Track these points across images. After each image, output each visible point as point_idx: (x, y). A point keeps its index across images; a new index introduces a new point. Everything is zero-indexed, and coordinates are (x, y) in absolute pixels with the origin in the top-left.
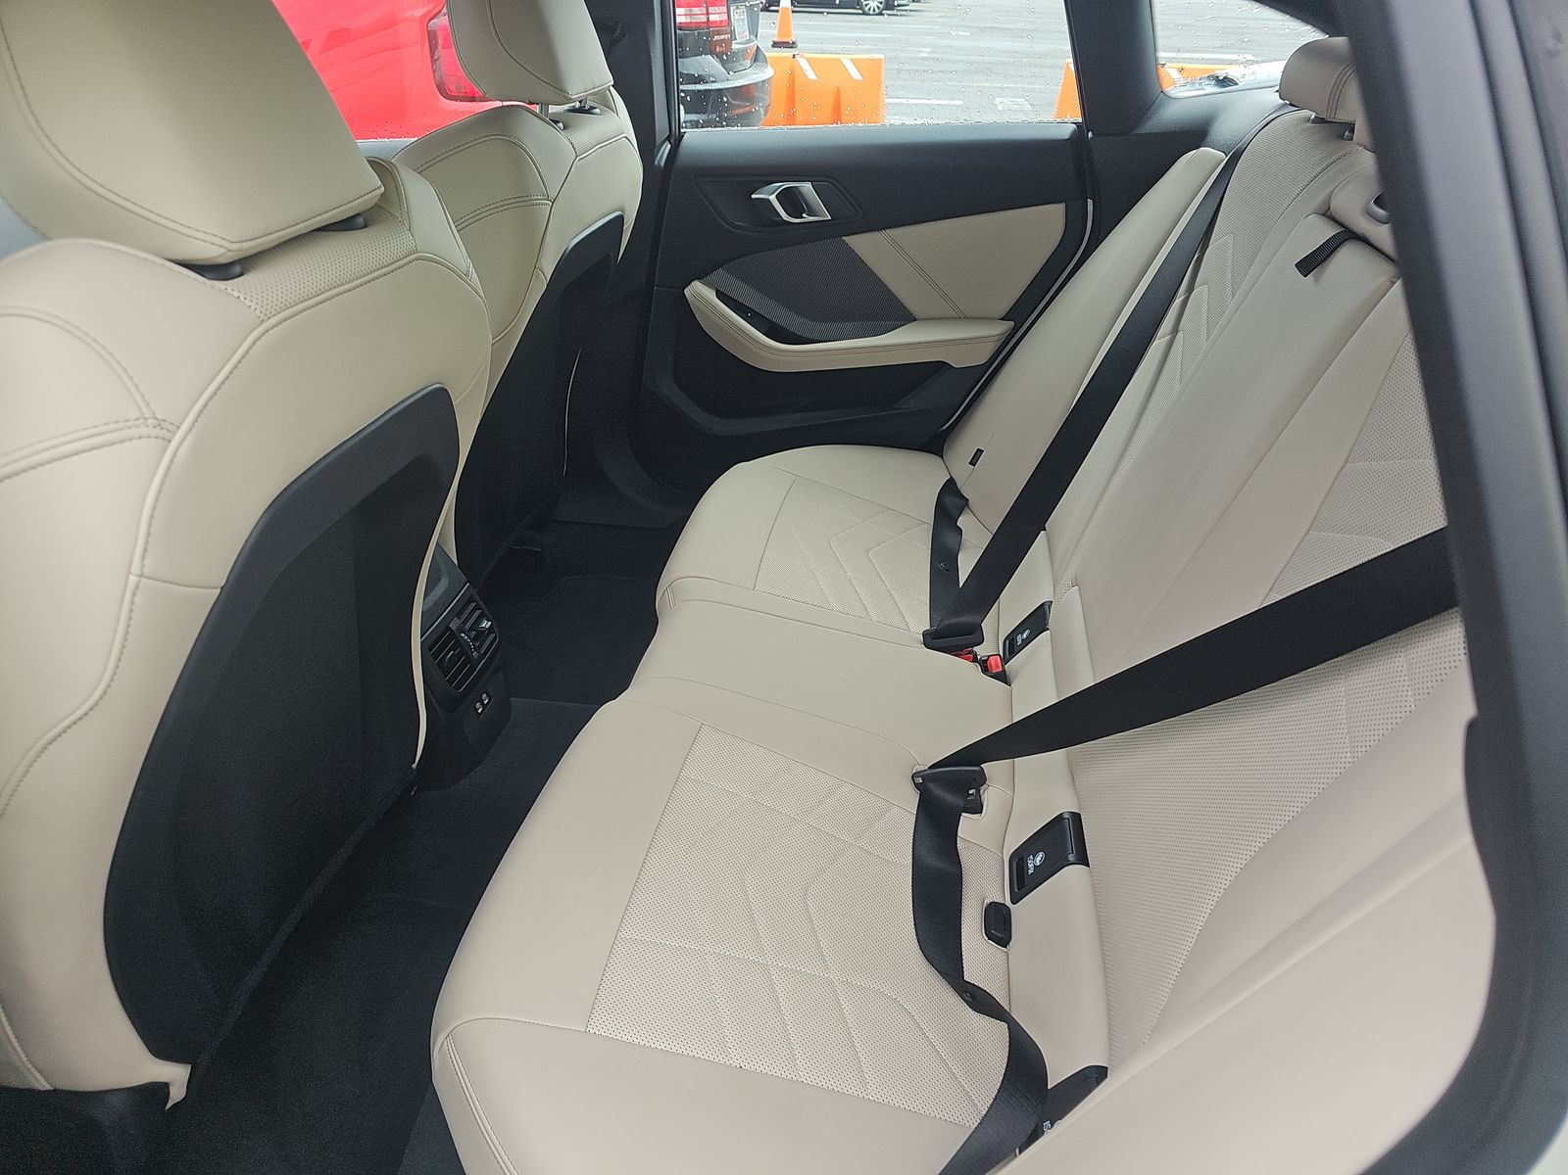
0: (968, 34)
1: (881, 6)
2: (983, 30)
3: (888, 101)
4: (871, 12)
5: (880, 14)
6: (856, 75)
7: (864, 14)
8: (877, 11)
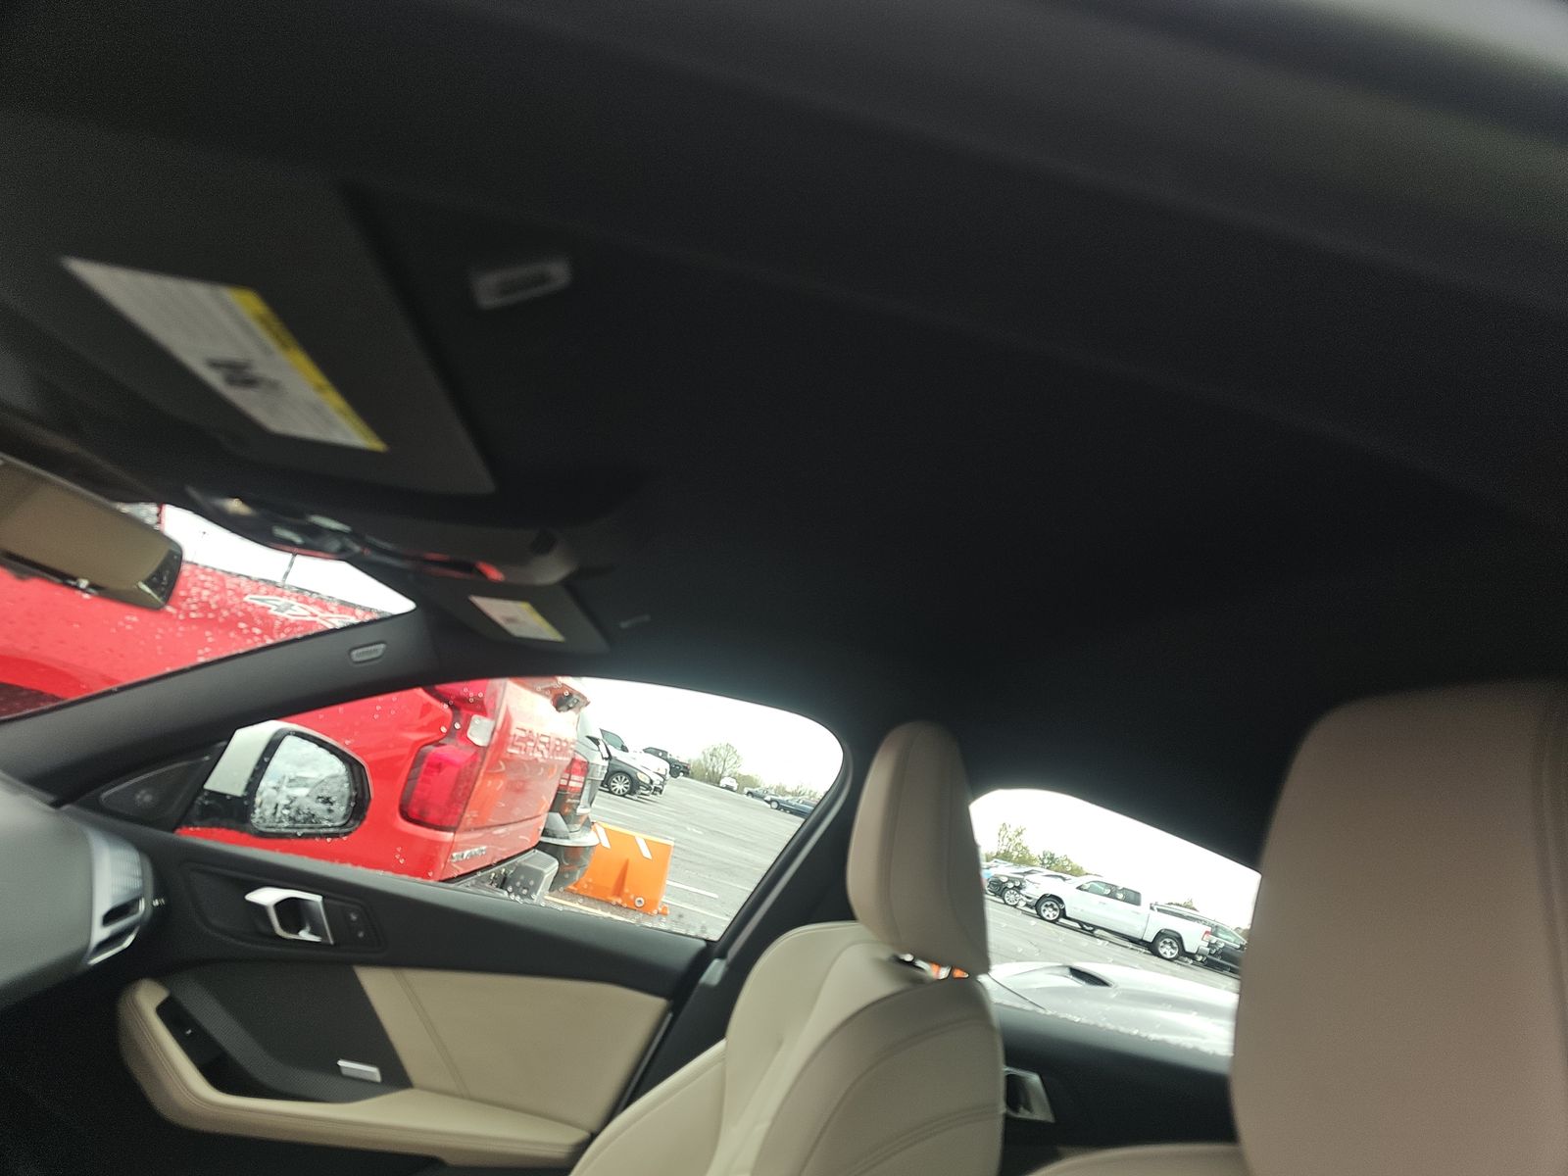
0: (700, 832)
1: (626, 790)
2: (713, 832)
3: (668, 882)
4: (616, 792)
5: (623, 796)
6: (647, 854)
7: (610, 792)
8: (622, 793)
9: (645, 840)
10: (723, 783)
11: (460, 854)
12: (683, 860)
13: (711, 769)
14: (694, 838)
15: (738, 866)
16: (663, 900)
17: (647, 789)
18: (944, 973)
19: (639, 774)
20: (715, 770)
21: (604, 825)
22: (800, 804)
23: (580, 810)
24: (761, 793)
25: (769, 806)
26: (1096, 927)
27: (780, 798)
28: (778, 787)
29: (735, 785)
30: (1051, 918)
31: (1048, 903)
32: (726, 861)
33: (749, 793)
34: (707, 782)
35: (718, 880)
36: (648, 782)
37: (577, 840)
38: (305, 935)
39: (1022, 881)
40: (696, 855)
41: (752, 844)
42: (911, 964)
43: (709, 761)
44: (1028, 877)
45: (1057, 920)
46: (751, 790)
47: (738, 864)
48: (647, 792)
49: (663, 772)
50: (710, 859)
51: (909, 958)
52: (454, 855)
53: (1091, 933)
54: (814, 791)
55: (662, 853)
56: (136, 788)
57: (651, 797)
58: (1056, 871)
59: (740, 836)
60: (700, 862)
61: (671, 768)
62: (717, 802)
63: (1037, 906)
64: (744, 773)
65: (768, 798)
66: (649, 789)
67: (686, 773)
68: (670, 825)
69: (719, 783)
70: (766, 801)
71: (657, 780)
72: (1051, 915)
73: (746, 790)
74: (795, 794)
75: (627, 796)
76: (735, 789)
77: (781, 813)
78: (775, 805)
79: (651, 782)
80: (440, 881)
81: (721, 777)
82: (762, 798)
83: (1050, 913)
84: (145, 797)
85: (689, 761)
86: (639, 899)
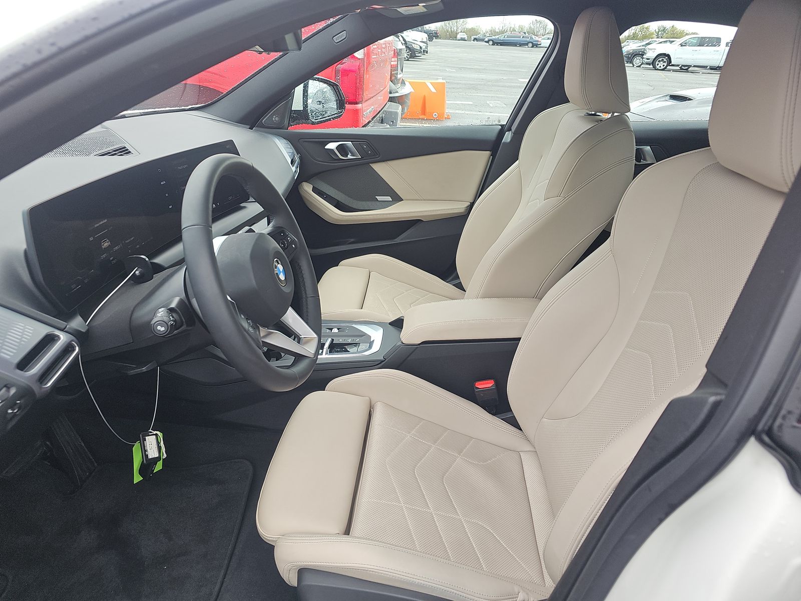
0: (454, 70)
2: (460, 68)
3: (447, 102)
5: (408, 60)
6: (433, 90)
9: (431, 83)
10: (459, 36)
11: (366, 112)
12: (450, 88)
13: (450, 30)
14: (451, 74)
15: (479, 84)
16: (447, 111)
17: (420, 53)
18: (610, 115)
19: (413, 45)
20: (453, 30)
21: (408, 80)
22: (506, 38)
23: (399, 76)
24: (481, 37)
25: (488, 44)
26: (689, 66)
27: (493, 37)
28: (491, 31)
29: (465, 36)
30: (662, 68)
31: (660, 59)
32: (471, 82)
33: (475, 39)
34: (449, 39)
35: (470, 94)
36: (419, 48)
37: (401, 92)
38: (350, 157)
39: (644, 49)
40: (455, 83)
41: (485, 69)
42: (595, 115)
43: (448, 25)
44: (649, 47)
45: (666, 68)
46: (475, 37)
47: (479, 83)
48: (419, 55)
49: (425, 40)
50: (463, 84)
51: (593, 113)
52: (364, 113)
53: (687, 71)
54: (513, 26)
55: (441, 88)
56: (272, 116)
57: (423, 57)
58: (667, 38)
59: (476, 67)
60: (458, 87)
61: (428, 35)
62: (458, 50)
63: (653, 63)
64: (470, 27)
65: (486, 40)
66: (420, 52)
67: (437, 37)
68: (436, 70)
69: (456, 37)
70: (486, 42)
71: (423, 45)
72: (662, 66)
73: (473, 38)
74: (502, 32)
75: (410, 59)
76: (466, 38)
77: (495, 47)
78: (491, 43)
79: (421, 48)
80: (363, 127)
81: (457, 34)
82: (482, 40)
83: (661, 65)
84: (276, 119)
85: (436, 28)
86: (434, 114)
